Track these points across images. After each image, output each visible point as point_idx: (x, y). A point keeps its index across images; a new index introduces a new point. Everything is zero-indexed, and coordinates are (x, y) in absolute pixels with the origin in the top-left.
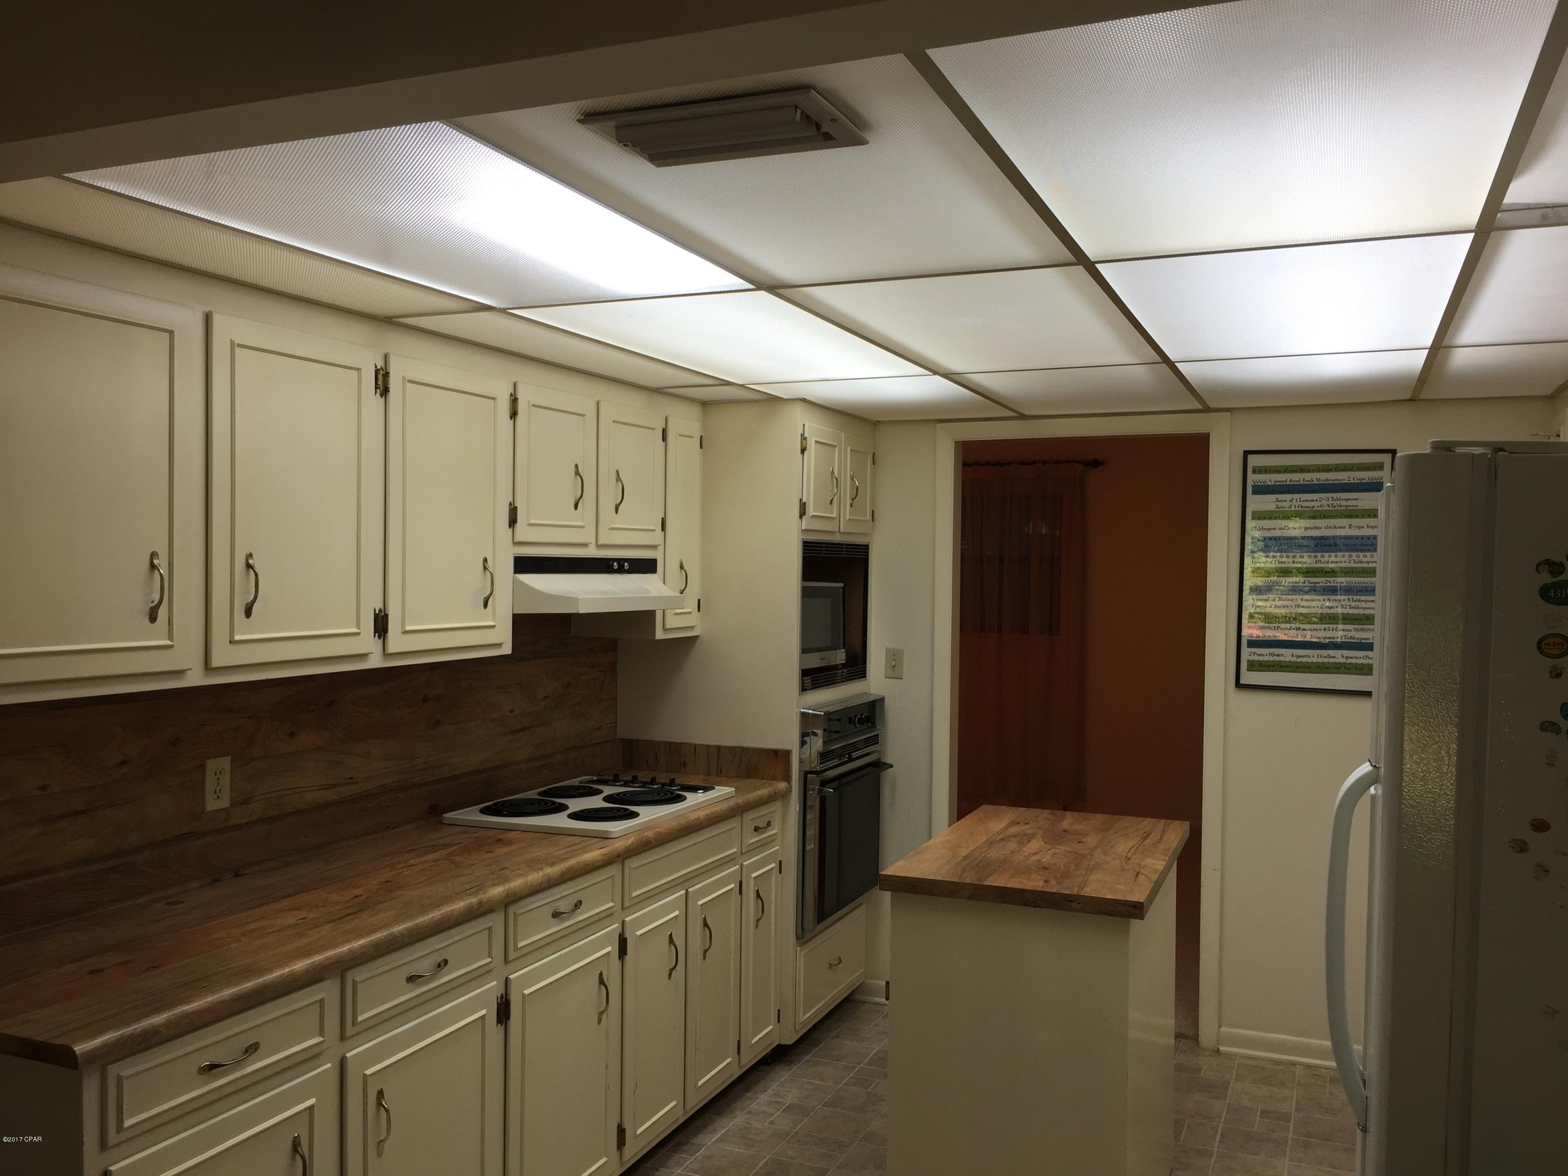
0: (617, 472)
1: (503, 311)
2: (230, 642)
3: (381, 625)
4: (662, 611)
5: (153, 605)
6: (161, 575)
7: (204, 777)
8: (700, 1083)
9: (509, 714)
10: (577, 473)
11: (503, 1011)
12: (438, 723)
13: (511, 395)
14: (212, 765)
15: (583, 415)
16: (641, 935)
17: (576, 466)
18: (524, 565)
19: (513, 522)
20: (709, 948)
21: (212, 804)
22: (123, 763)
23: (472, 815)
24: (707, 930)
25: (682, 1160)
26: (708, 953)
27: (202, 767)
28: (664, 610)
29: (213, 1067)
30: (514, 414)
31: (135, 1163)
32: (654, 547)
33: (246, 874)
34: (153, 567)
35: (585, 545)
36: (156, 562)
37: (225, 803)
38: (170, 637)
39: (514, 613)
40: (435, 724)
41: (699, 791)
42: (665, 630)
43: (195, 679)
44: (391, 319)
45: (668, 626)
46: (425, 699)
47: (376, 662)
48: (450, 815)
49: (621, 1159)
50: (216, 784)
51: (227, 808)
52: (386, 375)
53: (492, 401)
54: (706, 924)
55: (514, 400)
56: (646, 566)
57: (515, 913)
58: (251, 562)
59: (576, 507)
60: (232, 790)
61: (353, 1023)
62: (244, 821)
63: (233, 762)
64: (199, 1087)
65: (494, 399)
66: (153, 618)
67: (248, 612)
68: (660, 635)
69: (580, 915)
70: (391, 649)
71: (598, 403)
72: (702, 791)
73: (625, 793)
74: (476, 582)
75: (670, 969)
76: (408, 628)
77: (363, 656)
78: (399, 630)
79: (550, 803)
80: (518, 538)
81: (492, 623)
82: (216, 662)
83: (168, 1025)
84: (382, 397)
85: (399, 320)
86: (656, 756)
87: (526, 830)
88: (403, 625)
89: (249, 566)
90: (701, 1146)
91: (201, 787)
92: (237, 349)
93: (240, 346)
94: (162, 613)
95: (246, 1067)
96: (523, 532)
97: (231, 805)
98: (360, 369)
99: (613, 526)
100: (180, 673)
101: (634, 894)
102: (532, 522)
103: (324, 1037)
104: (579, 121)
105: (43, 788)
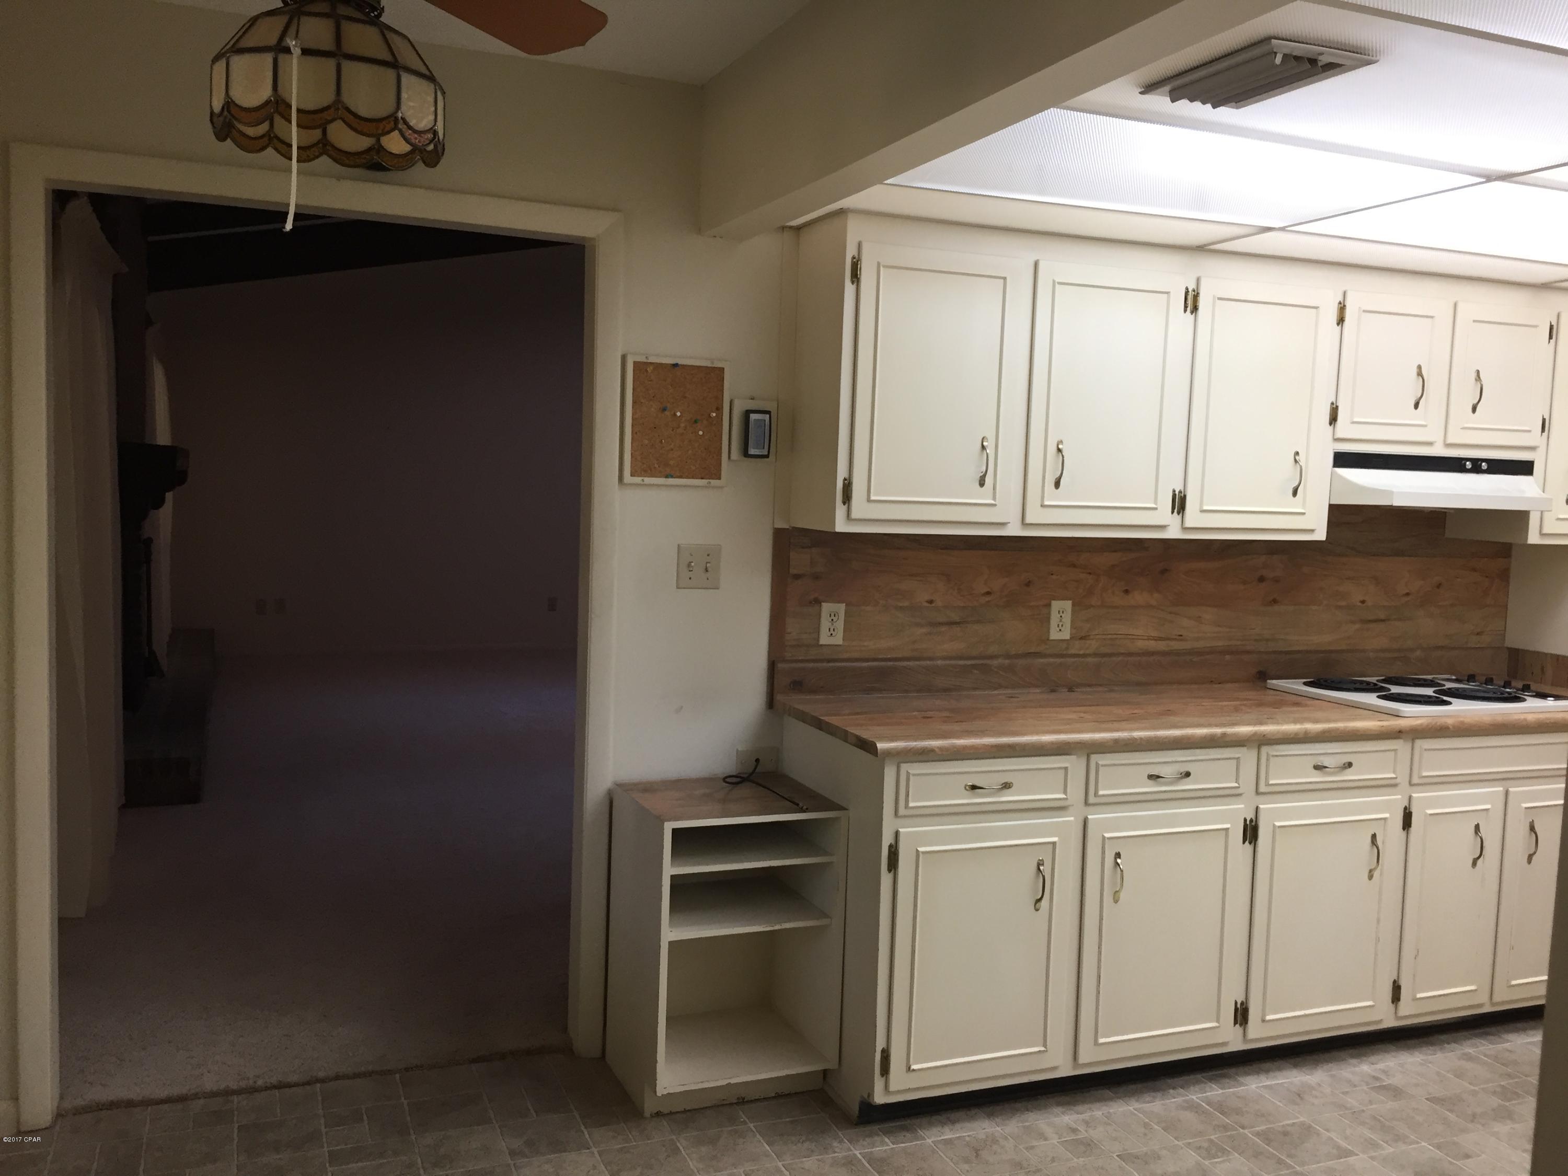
0: (1478, 372)
1: (1283, 229)
2: (1042, 506)
3: (1179, 503)
4: (1539, 513)
5: (982, 474)
6: (987, 453)
7: (1049, 614)
8: (1514, 982)
9: (1360, 604)
10: (1420, 374)
11: (1251, 832)
12: (1275, 601)
13: (1340, 303)
14: (1056, 605)
15: (1432, 317)
16: (1431, 815)
17: (1419, 367)
18: (1343, 460)
19: (1333, 419)
20: (1535, 853)
21: (1054, 635)
22: (988, 593)
23: (1297, 685)
24: (1534, 835)
25: (1478, 1044)
26: (1534, 858)
27: (1049, 605)
28: (1542, 512)
29: (974, 787)
30: (1341, 321)
31: (916, 832)
32: (1532, 449)
33: (1077, 691)
34: (983, 447)
35: (1430, 444)
36: (985, 444)
37: (1066, 635)
38: (994, 499)
39: (1331, 503)
40: (1271, 602)
41: (1549, 699)
42: (1542, 535)
43: (1014, 530)
44: (1203, 248)
45: (1545, 531)
46: (1262, 579)
47: (1174, 533)
48: (1274, 682)
49: (1396, 1013)
50: (1059, 620)
51: (1067, 640)
52: (1196, 297)
53: (1314, 310)
54: (1532, 828)
55: (1342, 308)
56: (1524, 468)
57: (1267, 753)
58: (1060, 446)
59: (1416, 406)
60: (1072, 627)
61: (1095, 794)
62: (1081, 652)
63: (1073, 605)
64: (963, 798)
65: (1316, 308)
66: (982, 484)
67: (1057, 484)
68: (1533, 538)
69: (1347, 775)
70: (1188, 524)
71: (1455, 305)
72: (1552, 699)
73: (1457, 689)
74: (1286, 474)
75: (1474, 859)
76: (1205, 508)
77: (1162, 527)
78: (1198, 508)
79: (1372, 685)
80: (1339, 435)
81: (1303, 511)
82: (1029, 520)
83: (941, 749)
84: (1192, 314)
85: (1207, 248)
86: (1542, 669)
87: (1331, 701)
88: (1201, 504)
89: (1059, 450)
90: (1508, 1041)
91: (1046, 620)
92: (1057, 286)
93: (1060, 283)
94: (989, 480)
95: (1002, 797)
96: (1343, 428)
97: (1071, 638)
98: (1169, 292)
99: (1466, 425)
100: (1003, 525)
101: (1425, 774)
102: (1356, 420)
103: (1066, 795)
104: (1140, 93)
105: (931, 602)
